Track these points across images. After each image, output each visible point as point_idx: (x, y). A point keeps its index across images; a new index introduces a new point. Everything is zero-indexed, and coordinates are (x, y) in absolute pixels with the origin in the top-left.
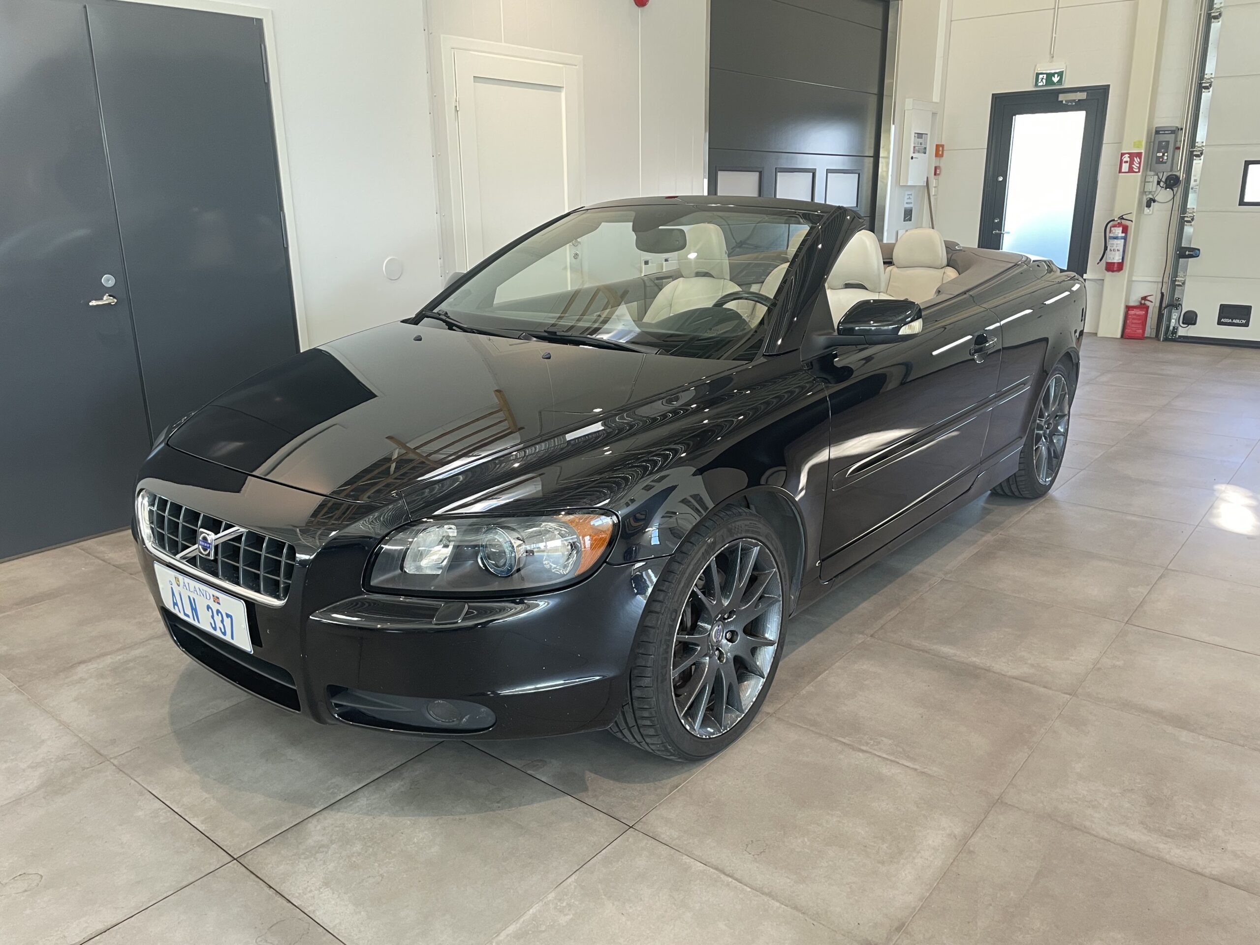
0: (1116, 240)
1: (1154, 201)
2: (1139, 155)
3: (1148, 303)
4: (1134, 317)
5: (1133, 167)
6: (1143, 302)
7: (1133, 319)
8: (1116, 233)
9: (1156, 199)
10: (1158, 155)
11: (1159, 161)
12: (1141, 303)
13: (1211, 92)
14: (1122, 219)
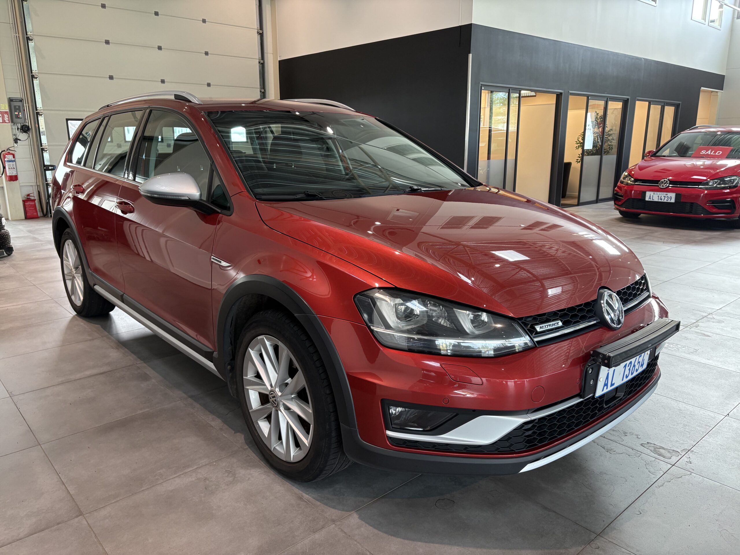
0: (11, 162)
1: (20, 140)
2: (6, 113)
3: (31, 197)
4: (30, 206)
5: (5, 120)
6: (28, 197)
7: (29, 207)
8: (10, 158)
9: (19, 138)
10: (16, 113)
11: (17, 117)
12: (28, 198)
13: (38, 81)
14: (10, 150)
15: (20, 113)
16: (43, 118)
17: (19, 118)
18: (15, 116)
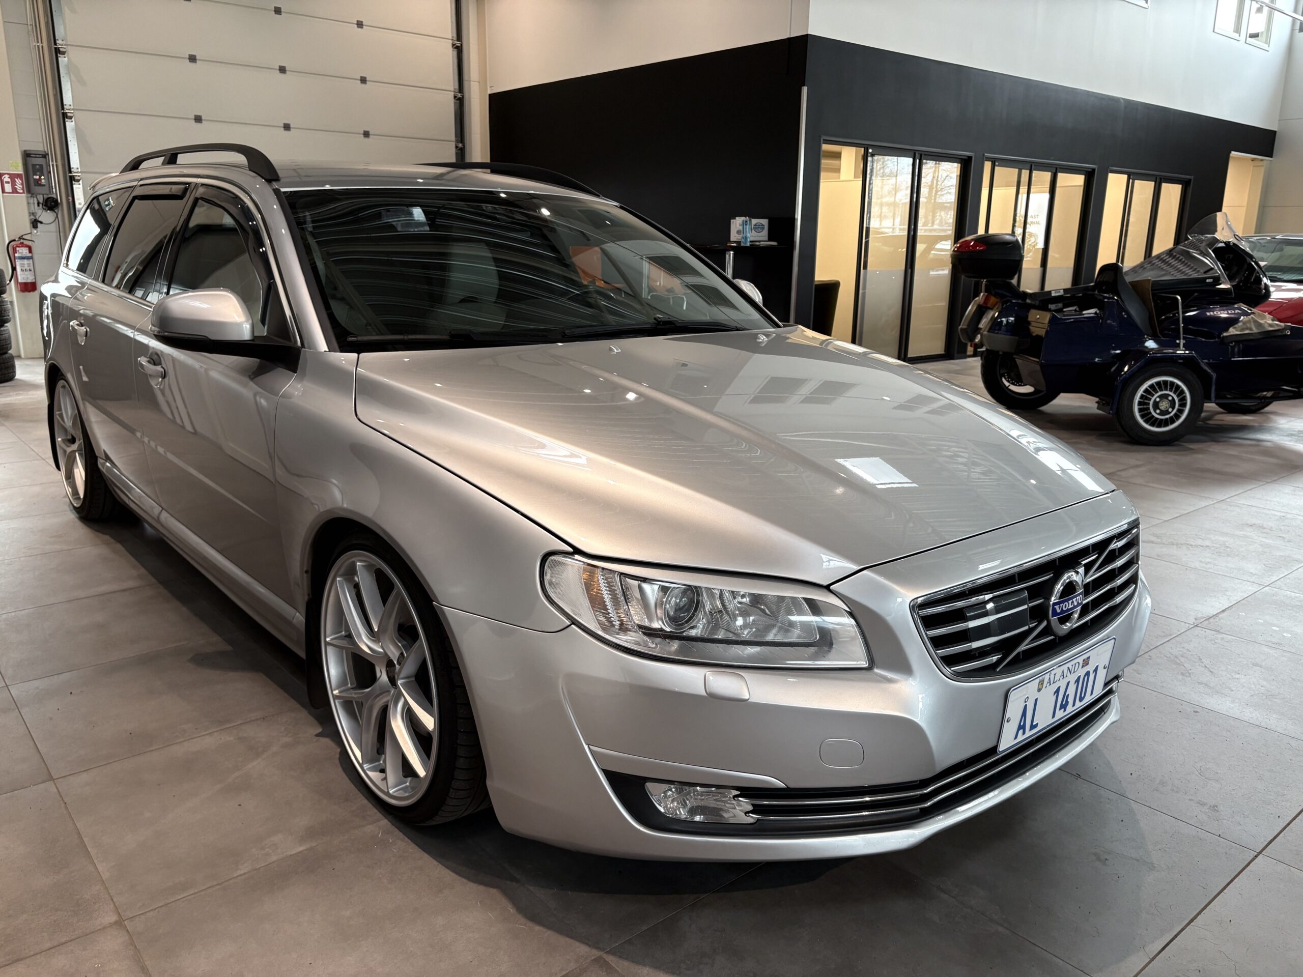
0: (25, 260)
1: (41, 223)
2: (19, 176)
5: (16, 189)
8: (24, 253)
9: (40, 219)
10: (35, 177)
11: (38, 183)
13: (73, 123)
14: (23, 239)
15: (43, 177)
16: (81, 186)
17: (40, 185)
18: (34, 183)
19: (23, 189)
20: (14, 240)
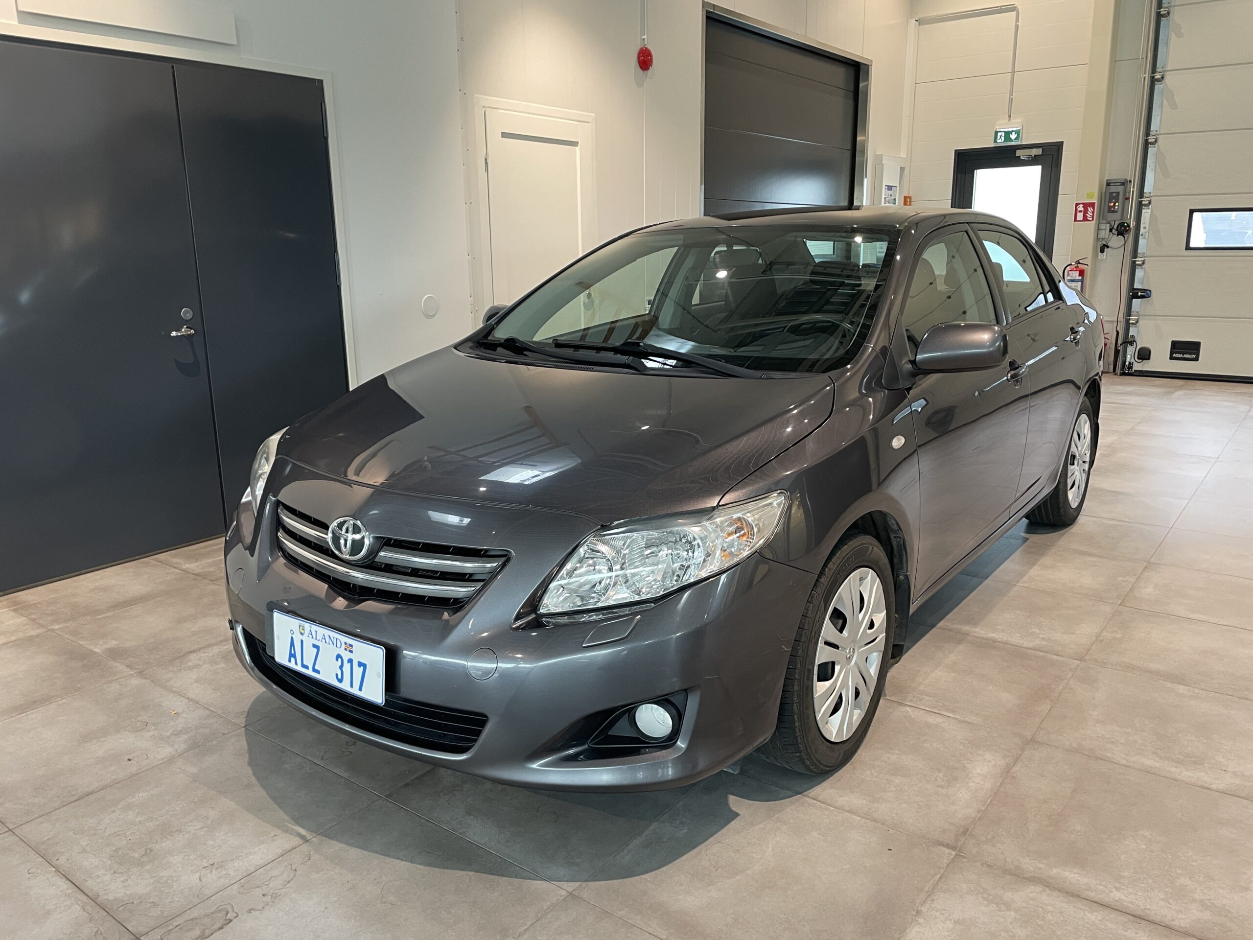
0: (1073, 283)
1: (1108, 247)
2: (1092, 205)
5: (1087, 216)
9: (1109, 244)
10: (1110, 205)
11: (1111, 210)
13: (1156, 147)
14: (1079, 263)
15: (1117, 204)
16: (1149, 211)
17: (1113, 212)
18: (1108, 209)
19: (1093, 217)
20: (1071, 265)
